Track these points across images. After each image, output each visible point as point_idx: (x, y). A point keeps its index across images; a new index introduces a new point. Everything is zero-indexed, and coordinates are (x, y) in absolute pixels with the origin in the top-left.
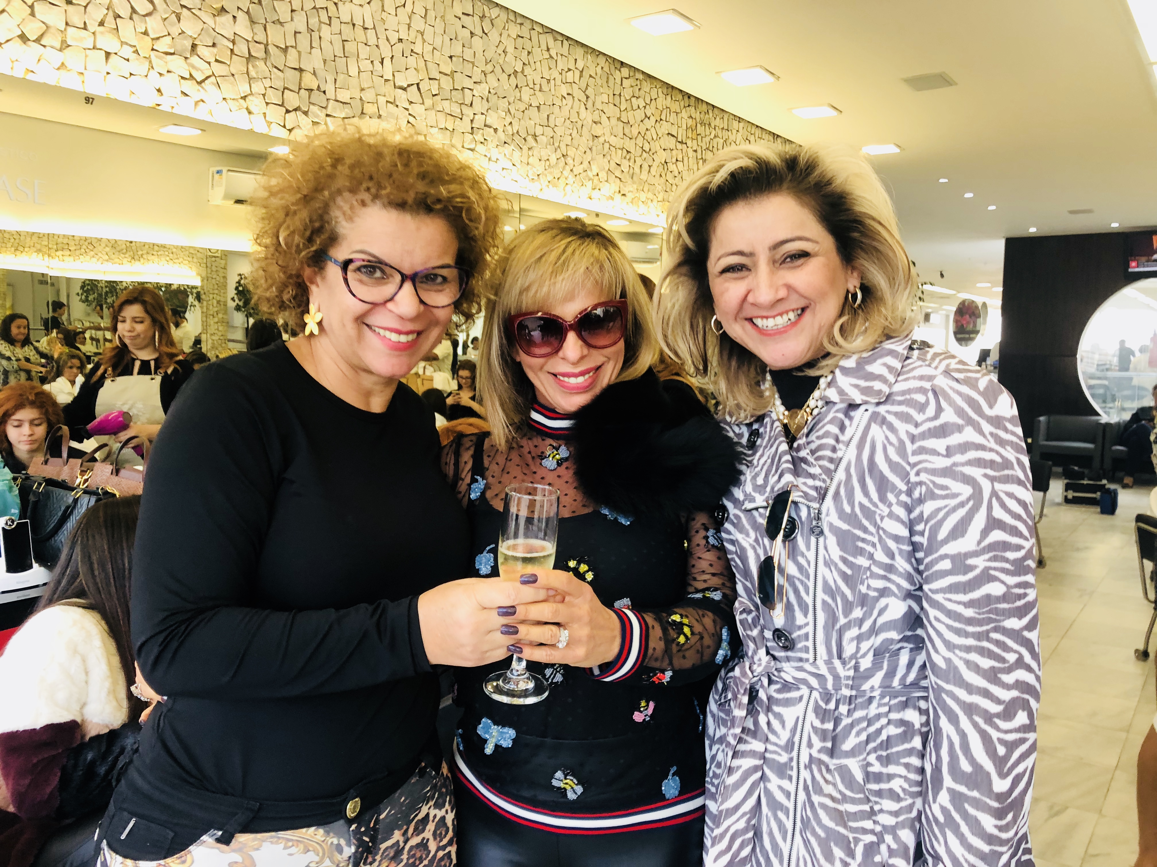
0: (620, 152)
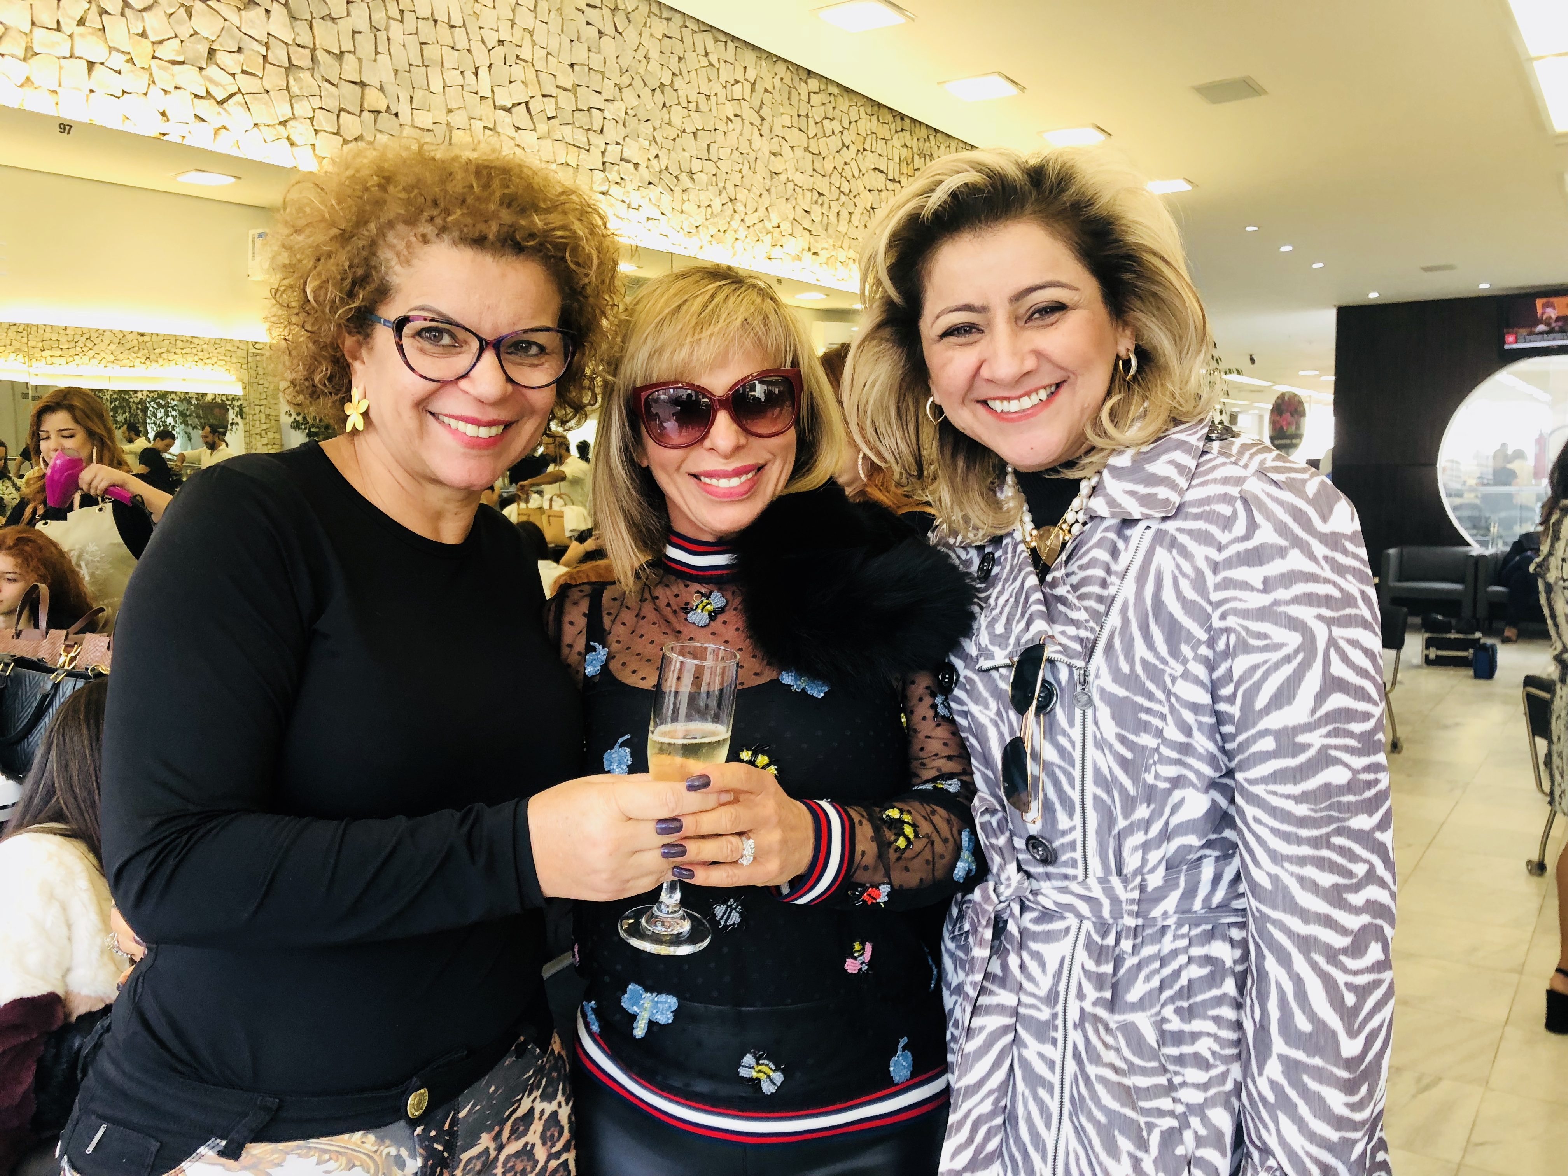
0: (808, 194)
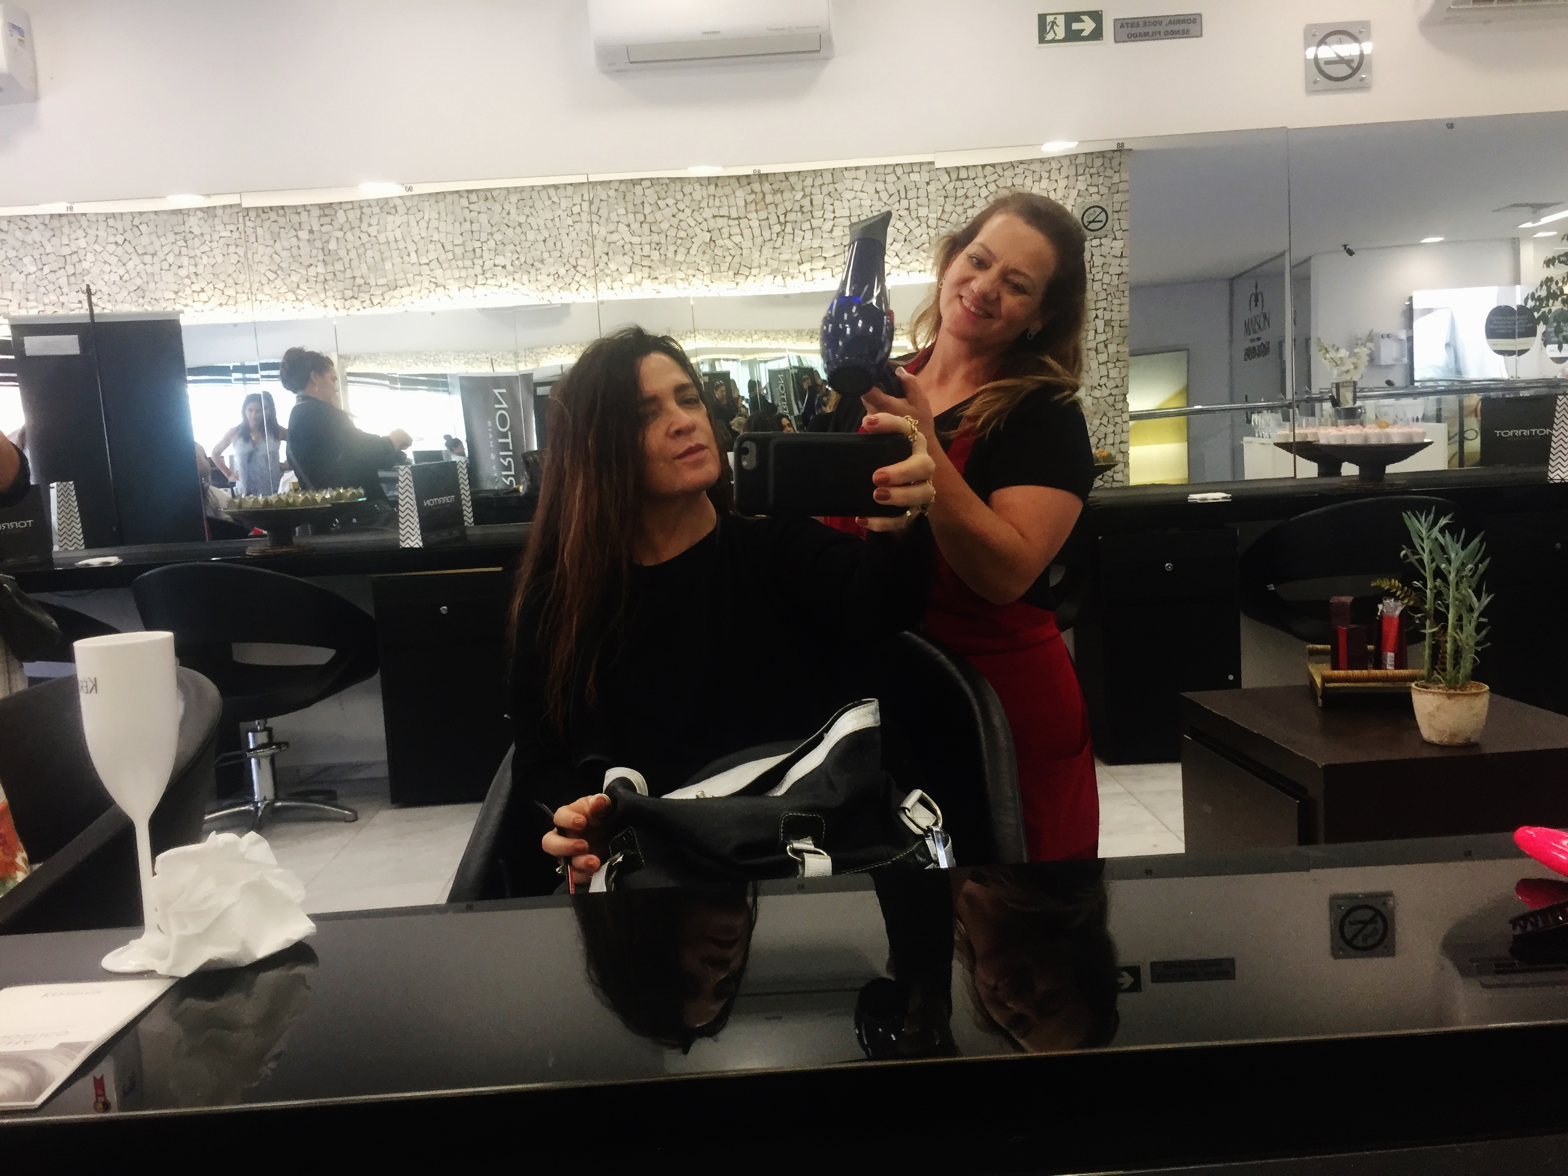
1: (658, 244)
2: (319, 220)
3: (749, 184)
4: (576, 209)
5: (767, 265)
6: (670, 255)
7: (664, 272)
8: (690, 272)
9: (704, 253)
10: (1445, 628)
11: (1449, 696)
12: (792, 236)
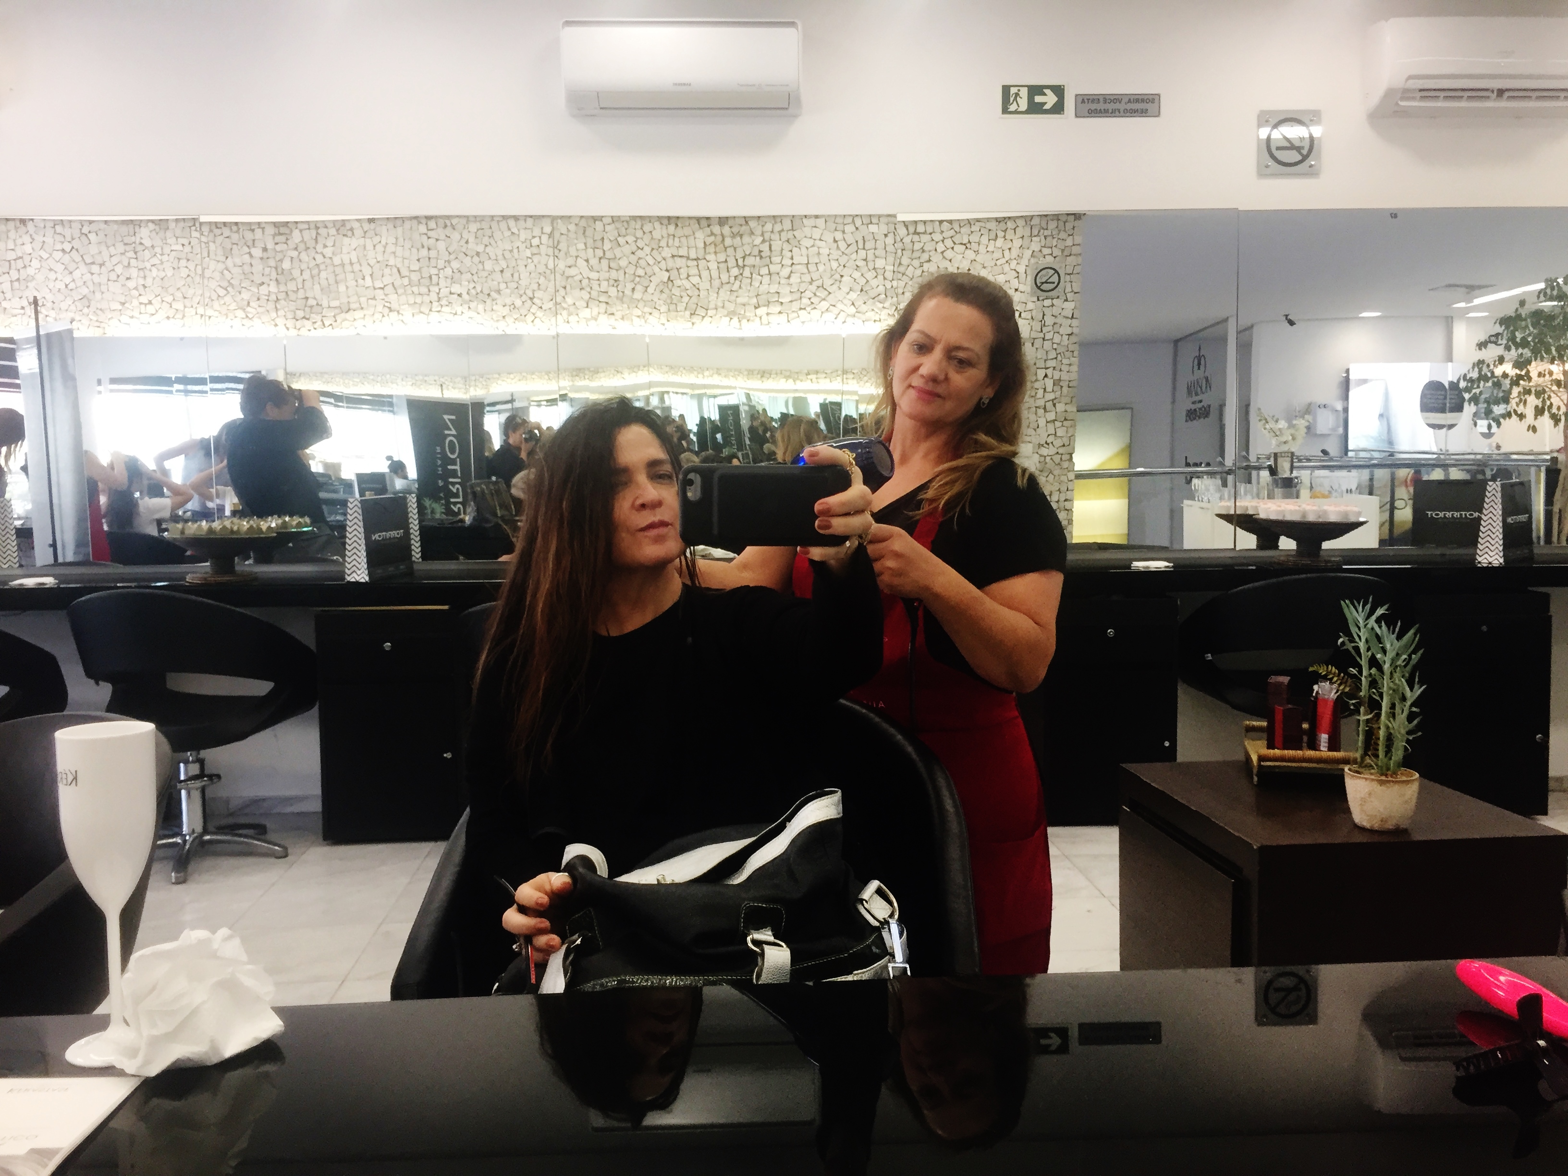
1: (616, 281)
2: (274, 238)
3: (709, 226)
4: (535, 242)
5: (723, 307)
6: (628, 292)
7: (621, 308)
8: (647, 310)
9: (662, 291)
10: (1378, 716)
11: (1382, 783)
12: (749, 280)
